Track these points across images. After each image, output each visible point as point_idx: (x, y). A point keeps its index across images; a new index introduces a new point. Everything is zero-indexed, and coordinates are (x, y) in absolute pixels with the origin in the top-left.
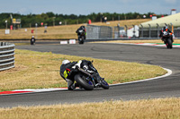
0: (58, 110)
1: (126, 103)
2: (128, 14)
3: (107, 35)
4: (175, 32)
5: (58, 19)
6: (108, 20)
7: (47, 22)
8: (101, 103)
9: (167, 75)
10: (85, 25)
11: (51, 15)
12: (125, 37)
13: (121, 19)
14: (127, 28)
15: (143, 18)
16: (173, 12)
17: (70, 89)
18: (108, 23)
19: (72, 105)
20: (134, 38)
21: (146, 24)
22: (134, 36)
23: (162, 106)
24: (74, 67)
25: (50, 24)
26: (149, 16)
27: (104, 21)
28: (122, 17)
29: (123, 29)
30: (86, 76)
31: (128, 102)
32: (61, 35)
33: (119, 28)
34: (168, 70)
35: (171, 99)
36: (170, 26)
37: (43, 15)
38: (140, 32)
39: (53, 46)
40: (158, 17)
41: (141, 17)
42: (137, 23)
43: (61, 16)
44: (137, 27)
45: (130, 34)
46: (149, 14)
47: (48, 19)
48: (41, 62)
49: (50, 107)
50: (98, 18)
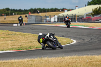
0: (12, 63)
1: (50, 59)
2: (51, 9)
3: (40, 21)
4: (78, 19)
5: (12, 12)
6: (40, 12)
7: (6, 14)
8: (36, 59)
9: (73, 43)
10: (27, 15)
11: (8, 9)
12: (50, 22)
13: (47, 12)
14: (50, 17)
15: (60, 11)
16: (77, 8)
17: (43, 49)
18: (40, 14)
19: (20, 60)
20: (55, 22)
21: (61, 14)
22: (55, 21)
23: (70, 61)
24: (46, 37)
25: (7, 15)
26: (63, 10)
27: (38, 13)
28: (48, 11)
29: (48, 17)
30: (53, 41)
31: (51, 58)
32: (13, 21)
33: (46, 17)
34: (74, 40)
35: (75, 57)
36: (75, 16)
37: (3, 10)
38: (58, 19)
39: (9, 27)
40: (68, 10)
41: (59, 10)
42: (57, 14)
43: (14, 10)
44: (56, 16)
45: (52, 20)
46: (63, 9)
47: (6, 12)
48: (2, 36)
49: (7, 61)
50: (34, 11)
